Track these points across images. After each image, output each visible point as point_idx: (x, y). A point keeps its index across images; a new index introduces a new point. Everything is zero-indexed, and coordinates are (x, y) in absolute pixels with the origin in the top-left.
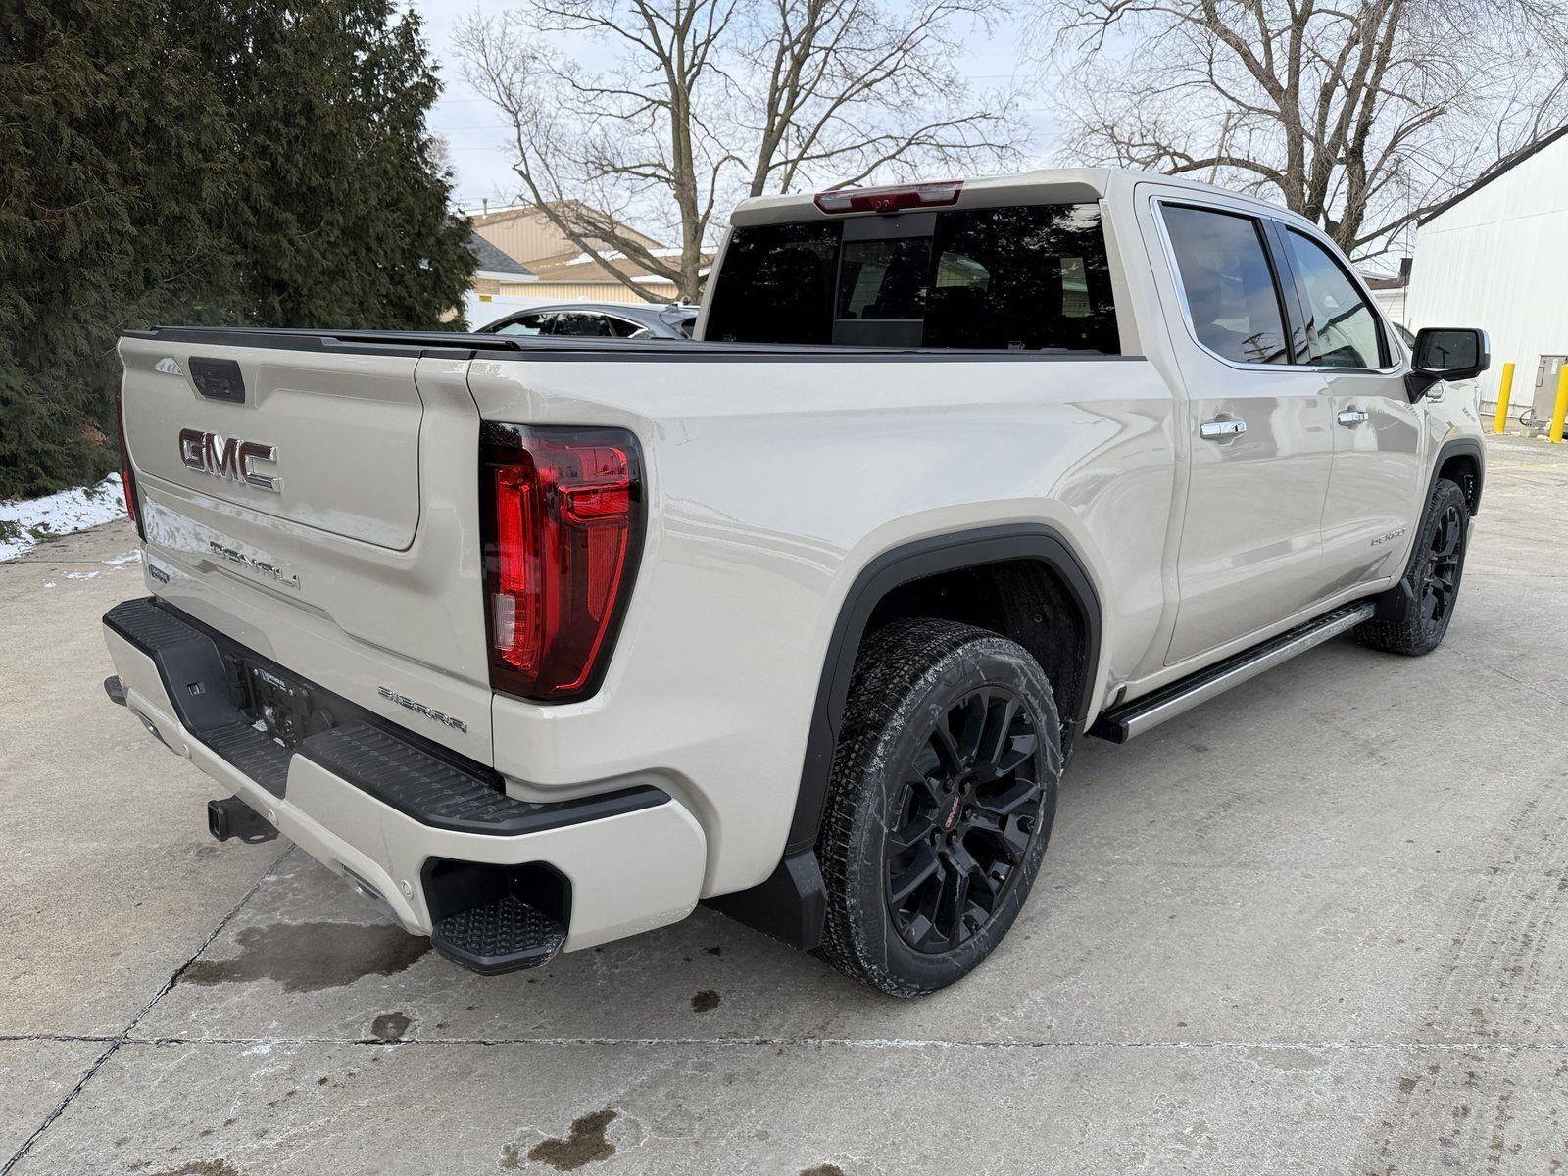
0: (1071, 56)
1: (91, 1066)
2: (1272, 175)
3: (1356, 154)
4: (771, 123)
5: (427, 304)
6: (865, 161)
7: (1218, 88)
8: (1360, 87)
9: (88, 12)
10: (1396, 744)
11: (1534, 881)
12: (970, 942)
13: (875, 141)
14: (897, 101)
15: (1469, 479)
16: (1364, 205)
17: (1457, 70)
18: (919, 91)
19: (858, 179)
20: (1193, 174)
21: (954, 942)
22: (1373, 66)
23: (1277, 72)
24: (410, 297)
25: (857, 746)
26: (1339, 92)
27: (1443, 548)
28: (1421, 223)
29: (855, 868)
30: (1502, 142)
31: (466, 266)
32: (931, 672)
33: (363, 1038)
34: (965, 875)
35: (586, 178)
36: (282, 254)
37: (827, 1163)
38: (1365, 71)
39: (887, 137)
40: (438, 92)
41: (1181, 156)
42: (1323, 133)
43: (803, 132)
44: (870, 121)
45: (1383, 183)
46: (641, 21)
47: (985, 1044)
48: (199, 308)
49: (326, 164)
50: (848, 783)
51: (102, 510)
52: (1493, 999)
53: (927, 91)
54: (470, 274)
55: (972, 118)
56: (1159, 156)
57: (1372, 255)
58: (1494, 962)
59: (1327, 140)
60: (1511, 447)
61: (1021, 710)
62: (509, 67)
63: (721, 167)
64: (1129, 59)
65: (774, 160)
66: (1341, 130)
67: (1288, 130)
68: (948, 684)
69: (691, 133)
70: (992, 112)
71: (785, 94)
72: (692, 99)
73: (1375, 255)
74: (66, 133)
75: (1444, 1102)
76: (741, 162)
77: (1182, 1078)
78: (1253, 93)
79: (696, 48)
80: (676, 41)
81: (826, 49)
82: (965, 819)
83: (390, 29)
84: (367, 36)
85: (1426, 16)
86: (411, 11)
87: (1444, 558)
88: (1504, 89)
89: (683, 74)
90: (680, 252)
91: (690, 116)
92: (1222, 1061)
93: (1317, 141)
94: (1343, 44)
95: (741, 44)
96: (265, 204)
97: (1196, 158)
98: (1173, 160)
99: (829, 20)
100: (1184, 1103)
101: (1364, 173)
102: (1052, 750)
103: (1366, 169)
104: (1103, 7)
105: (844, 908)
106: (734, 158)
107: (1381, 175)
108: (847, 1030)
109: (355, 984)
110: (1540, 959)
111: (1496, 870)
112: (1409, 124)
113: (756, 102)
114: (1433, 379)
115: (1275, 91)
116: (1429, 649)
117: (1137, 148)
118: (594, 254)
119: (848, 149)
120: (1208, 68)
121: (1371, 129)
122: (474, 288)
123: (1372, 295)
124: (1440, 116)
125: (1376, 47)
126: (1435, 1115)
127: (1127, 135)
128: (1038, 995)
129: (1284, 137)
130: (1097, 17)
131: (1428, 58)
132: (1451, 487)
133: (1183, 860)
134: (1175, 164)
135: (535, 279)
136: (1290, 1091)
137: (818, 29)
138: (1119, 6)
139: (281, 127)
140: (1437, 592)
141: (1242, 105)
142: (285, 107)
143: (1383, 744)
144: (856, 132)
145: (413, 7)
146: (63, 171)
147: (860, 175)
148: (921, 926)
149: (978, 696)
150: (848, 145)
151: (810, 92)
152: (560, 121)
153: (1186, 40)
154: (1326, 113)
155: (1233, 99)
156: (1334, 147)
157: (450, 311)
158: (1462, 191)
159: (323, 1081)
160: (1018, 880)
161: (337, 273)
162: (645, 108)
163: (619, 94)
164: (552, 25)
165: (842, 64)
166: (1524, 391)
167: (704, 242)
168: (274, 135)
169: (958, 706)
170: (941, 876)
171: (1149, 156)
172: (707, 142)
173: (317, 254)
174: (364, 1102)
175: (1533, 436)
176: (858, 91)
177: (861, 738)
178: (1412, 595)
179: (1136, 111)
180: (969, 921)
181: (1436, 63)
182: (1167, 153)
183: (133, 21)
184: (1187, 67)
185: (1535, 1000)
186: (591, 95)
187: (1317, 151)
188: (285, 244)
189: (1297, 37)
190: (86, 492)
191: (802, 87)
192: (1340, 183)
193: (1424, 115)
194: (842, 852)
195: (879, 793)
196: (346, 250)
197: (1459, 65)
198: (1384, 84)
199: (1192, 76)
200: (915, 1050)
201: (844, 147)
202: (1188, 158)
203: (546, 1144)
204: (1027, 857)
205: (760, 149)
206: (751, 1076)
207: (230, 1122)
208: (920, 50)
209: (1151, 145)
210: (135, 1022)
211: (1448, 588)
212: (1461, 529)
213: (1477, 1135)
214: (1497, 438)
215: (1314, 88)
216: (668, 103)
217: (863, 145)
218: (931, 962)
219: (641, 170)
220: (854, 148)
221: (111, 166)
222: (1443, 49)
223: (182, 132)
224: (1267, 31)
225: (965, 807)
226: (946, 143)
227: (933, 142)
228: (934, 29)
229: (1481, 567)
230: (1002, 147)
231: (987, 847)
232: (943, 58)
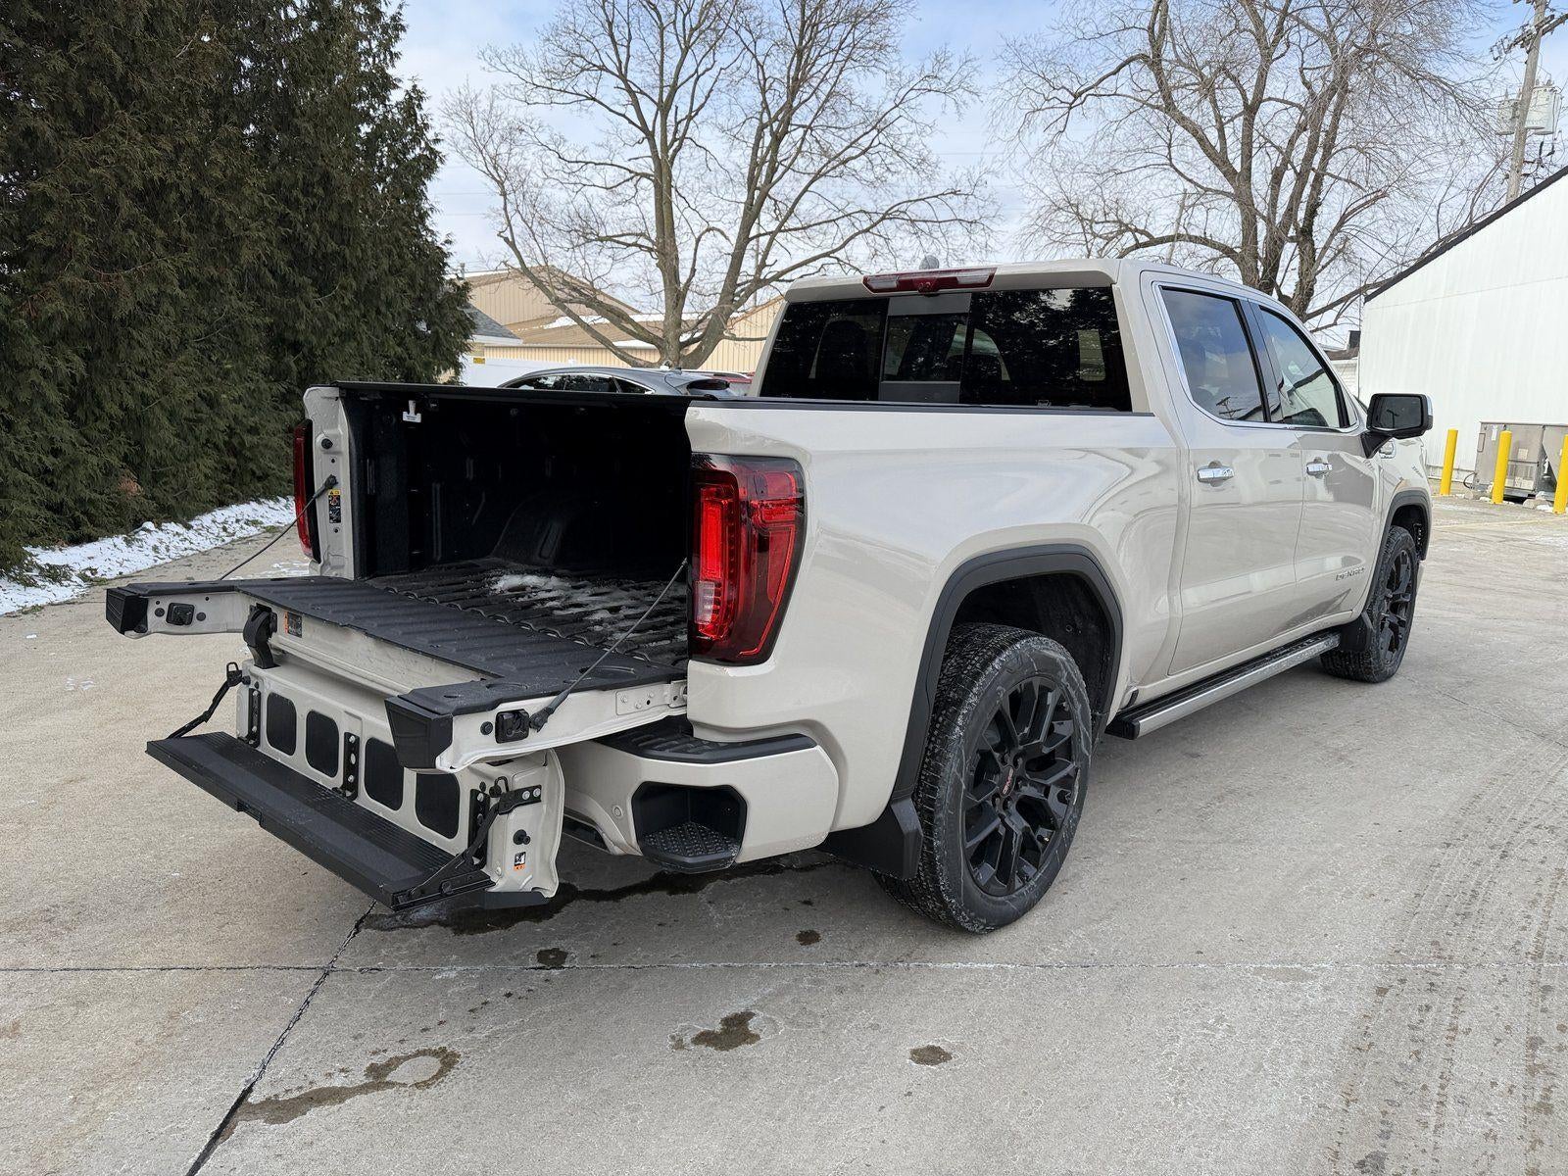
0: (1038, 137)
1: (312, 987)
2: (1228, 252)
3: (1306, 233)
4: (751, 197)
5: (427, 365)
6: (839, 234)
7: (1177, 170)
8: (1308, 172)
9: (142, 91)
10: (1361, 751)
11: (1479, 852)
12: (1023, 890)
13: (850, 215)
14: (872, 177)
15: (1418, 527)
16: (1315, 280)
17: (1398, 157)
18: (893, 168)
19: (834, 251)
20: (1154, 250)
21: (1010, 890)
22: (1320, 151)
23: (1231, 157)
24: (410, 358)
25: (941, 719)
26: (1289, 176)
27: (1397, 588)
28: (1368, 298)
29: (941, 815)
30: (1441, 223)
31: (464, 329)
32: (997, 661)
33: (532, 966)
34: (1020, 833)
35: (569, 246)
36: (299, 315)
37: (931, 1044)
38: (1313, 157)
39: (861, 211)
40: (439, 164)
41: (1143, 232)
42: (1274, 213)
43: (780, 205)
44: (845, 196)
45: (1330, 261)
46: (625, 97)
47: (1042, 966)
48: (229, 366)
49: (342, 232)
50: (934, 748)
51: (141, 556)
52: (1447, 934)
53: (900, 168)
54: (466, 337)
55: (943, 194)
56: (1121, 232)
57: (1323, 328)
58: (1448, 909)
59: (1278, 220)
60: (1456, 508)
61: (1062, 699)
62: (496, 137)
63: (703, 237)
64: (1091, 142)
65: (753, 232)
66: (1291, 211)
67: (1242, 211)
68: (1010, 671)
69: (674, 206)
70: (962, 188)
71: (765, 168)
72: (675, 172)
73: (1326, 327)
74: (126, 205)
75: (1410, 1002)
76: (722, 233)
77: (1204, 987)
78: (1209, 174)
79: (677, 123)
80: (659, 115)
81: (803, 126)
82: (1017, 788)
83: (394, 103)
84: (371, 110)
85: (1369, 108)
86: (415, 86)
87: (1398, 596)
88: (1441, 175)
89: (666, 148)
90: (661, 318)
91: (673, 190)
92: (1234, 976)
93: (1269, 221)
94: (1292, 130)
95: (721, 120)
96: (284, 268)
97: (1157, 234)
98: (1135, 236)
99: (806, 101)
100: (1205, 1004)
101: (1314, 251)
102: (1085, 735)
103: (1316, 247)
104: (1068, 94)
105: (932, 849)
106: (713, 229)
107: (1330, 253)
108: (928, 956)
109: (512, 929)
110: (1485, 907)
111: (1448, 845)
112: (1355, 206)
113: (735, 176)
114: (1385, 437)
115: (1229, 174)
116: (1387, 677)
117: (1101, 225)
118: (577, 318)
119: (826, 222)
120: (1167, 151)
121: (1319, 210)
122: (470, 350)
123: (1332, 364)
124: (1383, 199)
125: (1323, 134)
126: (1404, 1010)
127: (1090, 212)
128: (1080, 933)
129: (1238, 217)
130: (1062, 102)
131: (1371, 145)
132: (1403, 533)
133: (1188, 838)
134: (1137, 240)
135: (520, 342)
136: (1289, 996)
137: (797, 108)
138: (1083, 92)
139: (301, 197)
140: (1392, 626)
141: (1199, 186)
142: (304, 178)
143: (1351, 752)
144: (832, 207)
145: (416, 83)
146: (118, 237)
147: (835, 247)
148: (987, 872)
149: (1031, 683)
150: (824, 219)
151: (788, 168)
152: (547, 191)
153: (1144, 125)
154: (1277, 196)
155: (1190, 181)
156: (1285, 226)
157: (448, 372)
158: (1405, 269)
159: (509, 995)
160: (1059, 842)
161: (347, 335)
162: (628, 180)
163: (602, 166)
164: (539, 99)
165: (818, 142)
166: (1467, 456)
167: (685, 309)
168: (293, 204)
169: (1016, 690)
170: (1002, 831)
171: (1112, 233)
172: (688, 213)
173: (332, 317)
174: (547, 1009)
175: (1477, 498)
176: (834, 168)
177: (944, 712)
178: (1371, 627)
179: (1098, 190)
180: (1021, 875)
181: (1379, 151)
182: (1128, 229)
183: (183, 100)
184: (1146, 150)
185: (1481, 935)
186: (576, 167)
187: (1269, 231)
188: (303, 307)
189: (1249, 124)
190: (126, 540)
191: (780, 163)
192: (1291, 260)
193: (1369, 198)
194: (931, 802)
195: (960, 756)
196: (357, 312)
197: (1400, 151)
198: (1331, 168)
199: (1152, 159)
200: (986, 970)
201: (820, 221)
202: (1148, 235)
203: (702, 1034)
204: (1066, 824)
205: (739, 221)
206: (858, 988)
207: (441, 1023)
208: (893, 130)
209: (1114, 222)
210: (336, 957)
211: (1402, 623)
212: (1412, 573)
213: (1437, 1023)
214: (1443, 499)
215: (1265, 171)
216: (650, 175)
217: (837, 219)
218: (994, 903)
219: (622, 239)
220: (831, 221)
221: (160, 233)
222: (1385, 138)
223: (224, 204)
224: (1221, 117)
225: (1018, 779)
226: (918, 219)
227: (906, 217)
228: (907, 110)
229: (1431, 611)
230: (972, 222)
231: (1035, 812)
232: (916, 138)
